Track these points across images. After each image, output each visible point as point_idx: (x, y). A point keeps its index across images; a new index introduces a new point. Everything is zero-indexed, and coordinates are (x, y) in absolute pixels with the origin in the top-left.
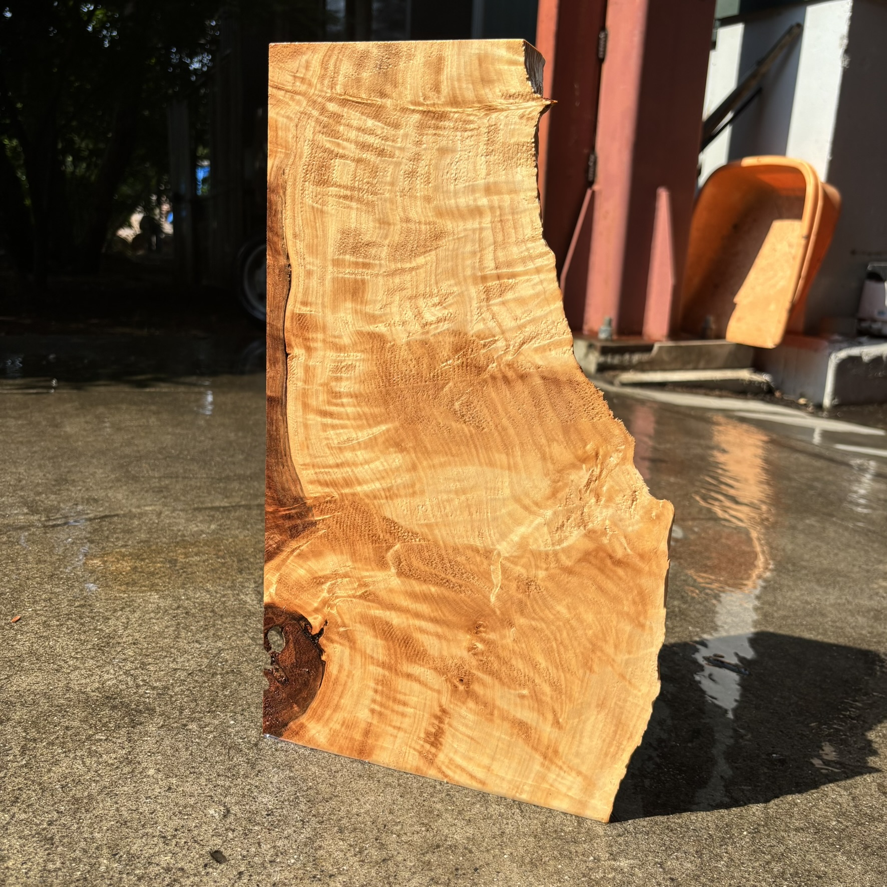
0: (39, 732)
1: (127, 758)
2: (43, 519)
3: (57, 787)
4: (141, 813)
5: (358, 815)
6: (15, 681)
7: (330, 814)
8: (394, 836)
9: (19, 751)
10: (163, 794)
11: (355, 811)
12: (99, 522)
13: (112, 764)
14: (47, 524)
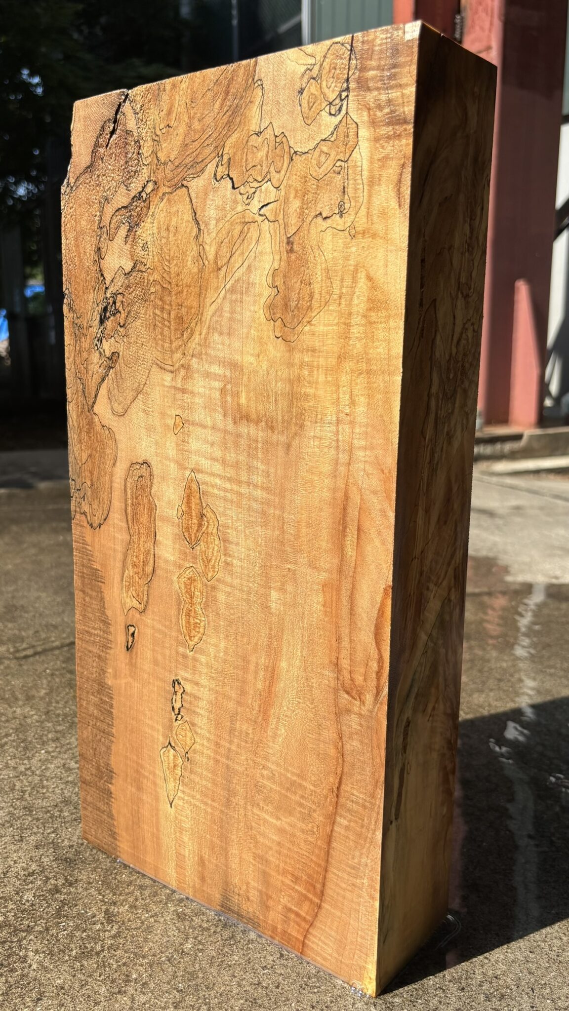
0: (115, 894)
1: (220, 920)
2: (12, 650)
3: (163, 959)
4: (266, 988)
5: (496, 977)
6: (63, 834)
7: (466, 979)
8: (548, 1001)
9: (104, 917)
10: (277, 961)
11: (490, 973)
12: (69, 650)
13: (208, 929)
14: (17, 655)
